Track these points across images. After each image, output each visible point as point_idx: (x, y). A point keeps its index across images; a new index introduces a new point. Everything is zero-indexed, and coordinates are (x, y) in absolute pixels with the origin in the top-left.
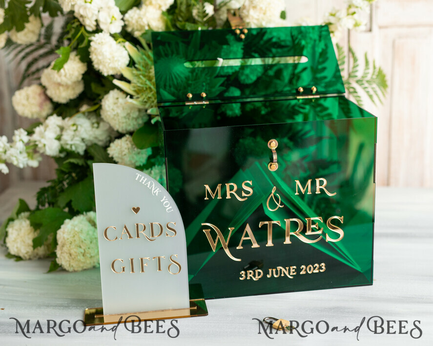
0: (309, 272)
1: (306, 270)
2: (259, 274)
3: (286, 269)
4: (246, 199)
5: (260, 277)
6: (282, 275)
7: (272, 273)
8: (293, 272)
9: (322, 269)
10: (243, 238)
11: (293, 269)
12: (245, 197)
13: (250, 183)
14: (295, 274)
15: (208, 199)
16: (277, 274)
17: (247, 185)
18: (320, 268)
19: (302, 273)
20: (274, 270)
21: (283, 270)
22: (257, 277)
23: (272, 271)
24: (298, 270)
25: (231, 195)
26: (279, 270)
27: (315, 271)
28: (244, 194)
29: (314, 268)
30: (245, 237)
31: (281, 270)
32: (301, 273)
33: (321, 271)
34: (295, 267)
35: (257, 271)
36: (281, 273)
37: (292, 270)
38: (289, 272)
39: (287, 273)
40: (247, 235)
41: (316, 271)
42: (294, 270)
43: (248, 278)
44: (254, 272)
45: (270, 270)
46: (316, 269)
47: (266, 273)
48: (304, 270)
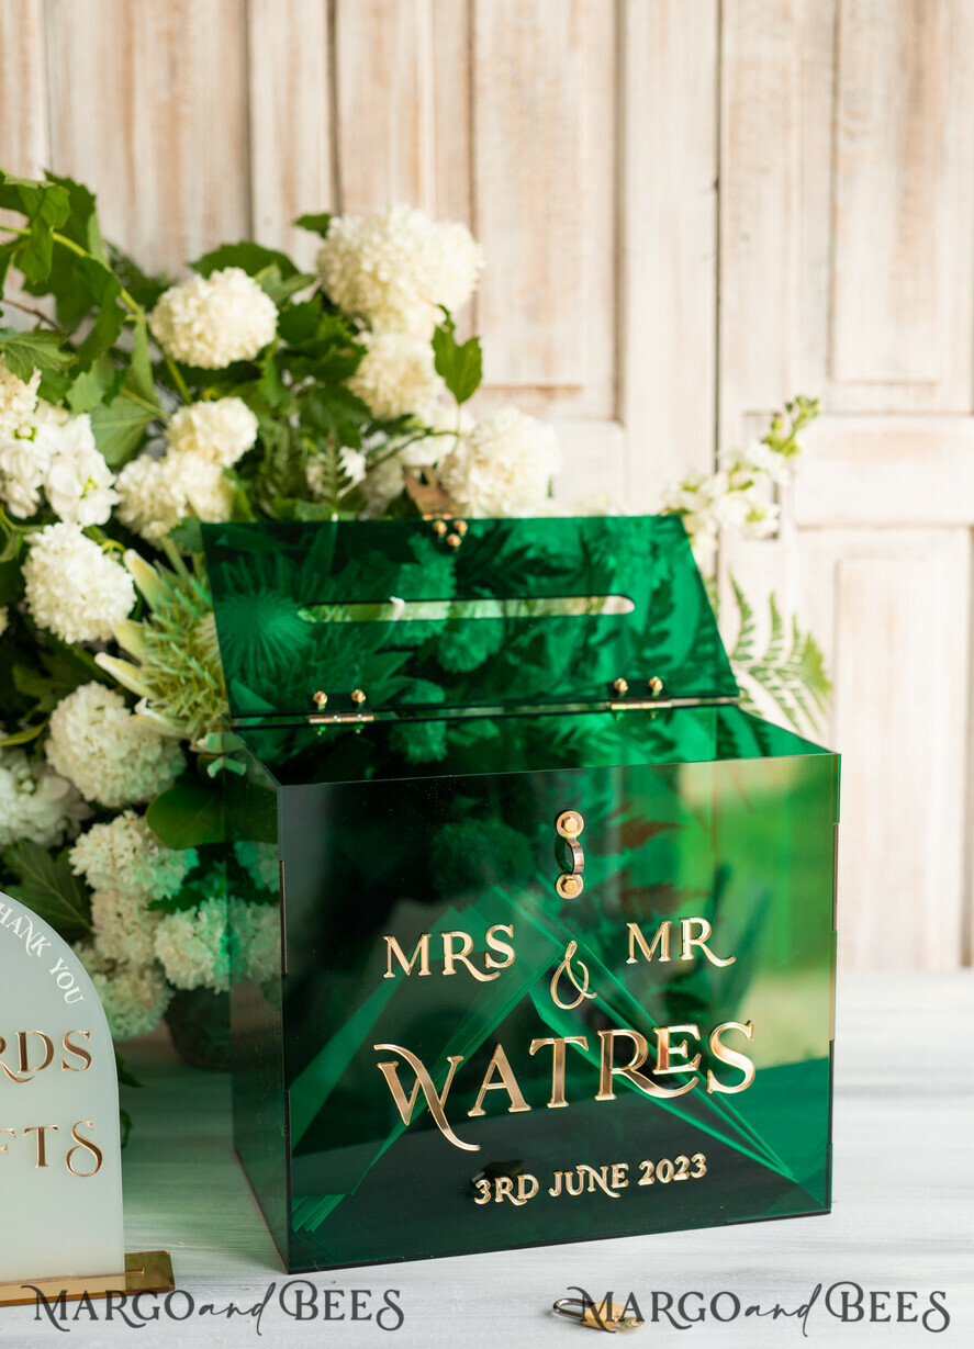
0: (663, 1180)
1: (654, 1174)
2: (528, 1185)
3: (600, 1173)
4: (497, 975)
5: (529, 1196)
6: (591, 1189)
7: (563, 1184)
8: (621, 1181)
9: (697, 1170)
10: (487, 1086)
11: (620, 1170)
12: (492, 971)
13: (509, 930)
14: (623, 1185)
15: (392, 976)
16: (576, 1187)
17: (501, 936)
18: (693, 1167)
19: (646, 1181)
20: (569, 1176)
21: (593, 1173)
22: (522, 1195)
23: (564, 1178)
24: (634, 1175)
25: (457, 964)
26: (581, 1175)
27: (677, 1178)
28: (490, 963)
29: (677, 1168)
30: (491, 1082)
31: (587, 1173)
32: (642, 1182)
33: (695, 1175)
34: (624, 1166)
35: (521, 1179)
36: (587, 1185)
37: (616, 1175)
38: (609, 1180)
39: (603, 1183)
40: (497, 1078)
41: (682, 1176)
42: (622, 1175)
43: (499, 1199)
44: (516, 1182)
45: (558, 1176)
46: (683, 1169)
47: (547, 1183)
48: (648, 1173)
